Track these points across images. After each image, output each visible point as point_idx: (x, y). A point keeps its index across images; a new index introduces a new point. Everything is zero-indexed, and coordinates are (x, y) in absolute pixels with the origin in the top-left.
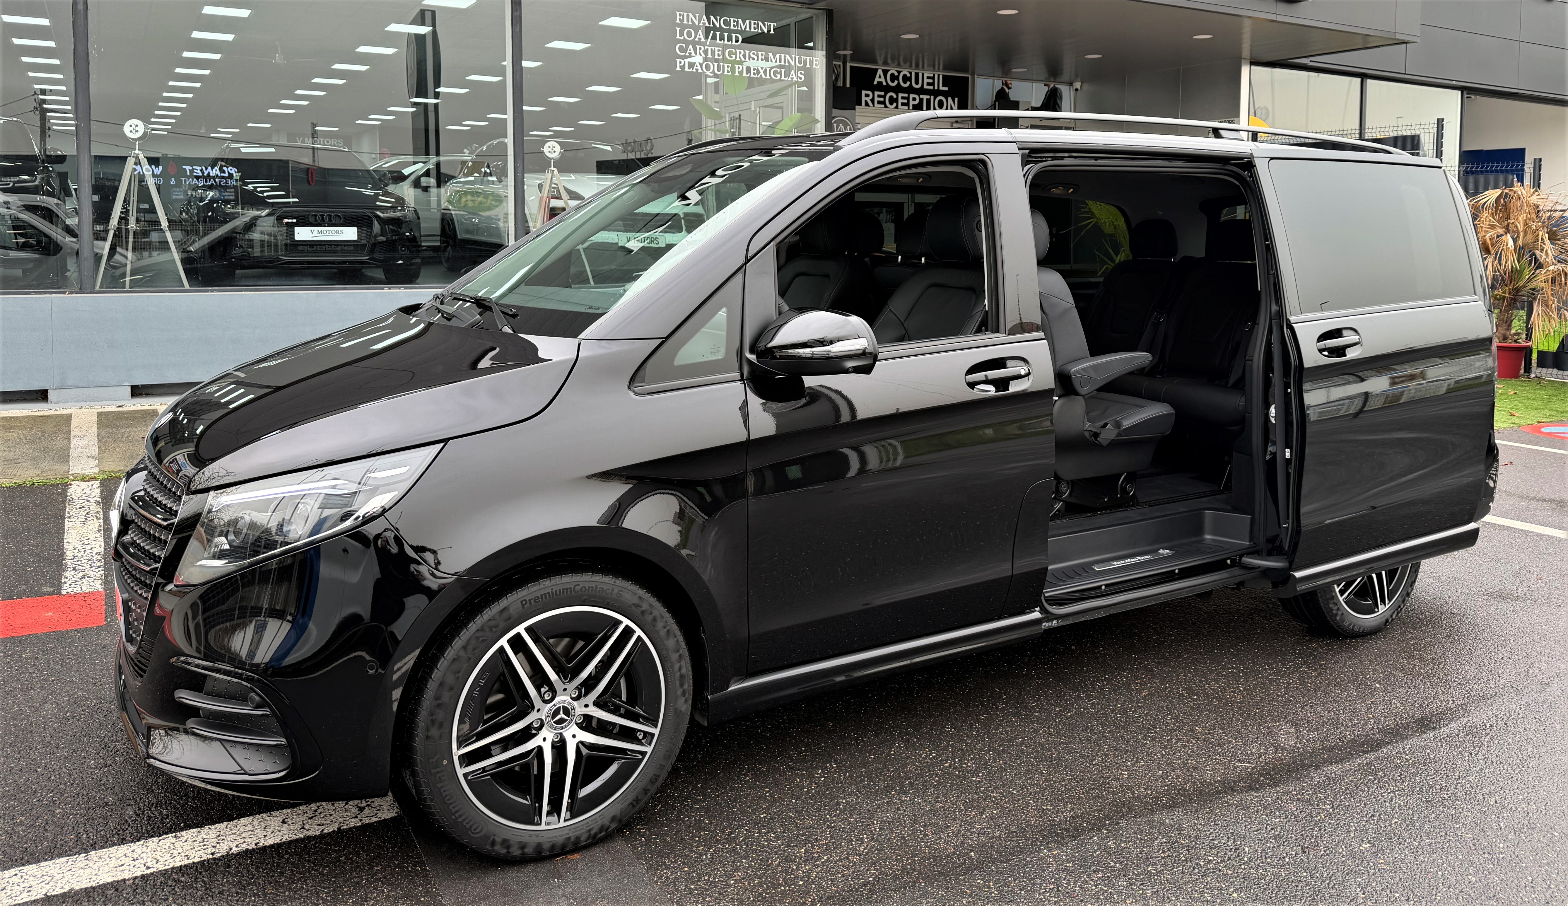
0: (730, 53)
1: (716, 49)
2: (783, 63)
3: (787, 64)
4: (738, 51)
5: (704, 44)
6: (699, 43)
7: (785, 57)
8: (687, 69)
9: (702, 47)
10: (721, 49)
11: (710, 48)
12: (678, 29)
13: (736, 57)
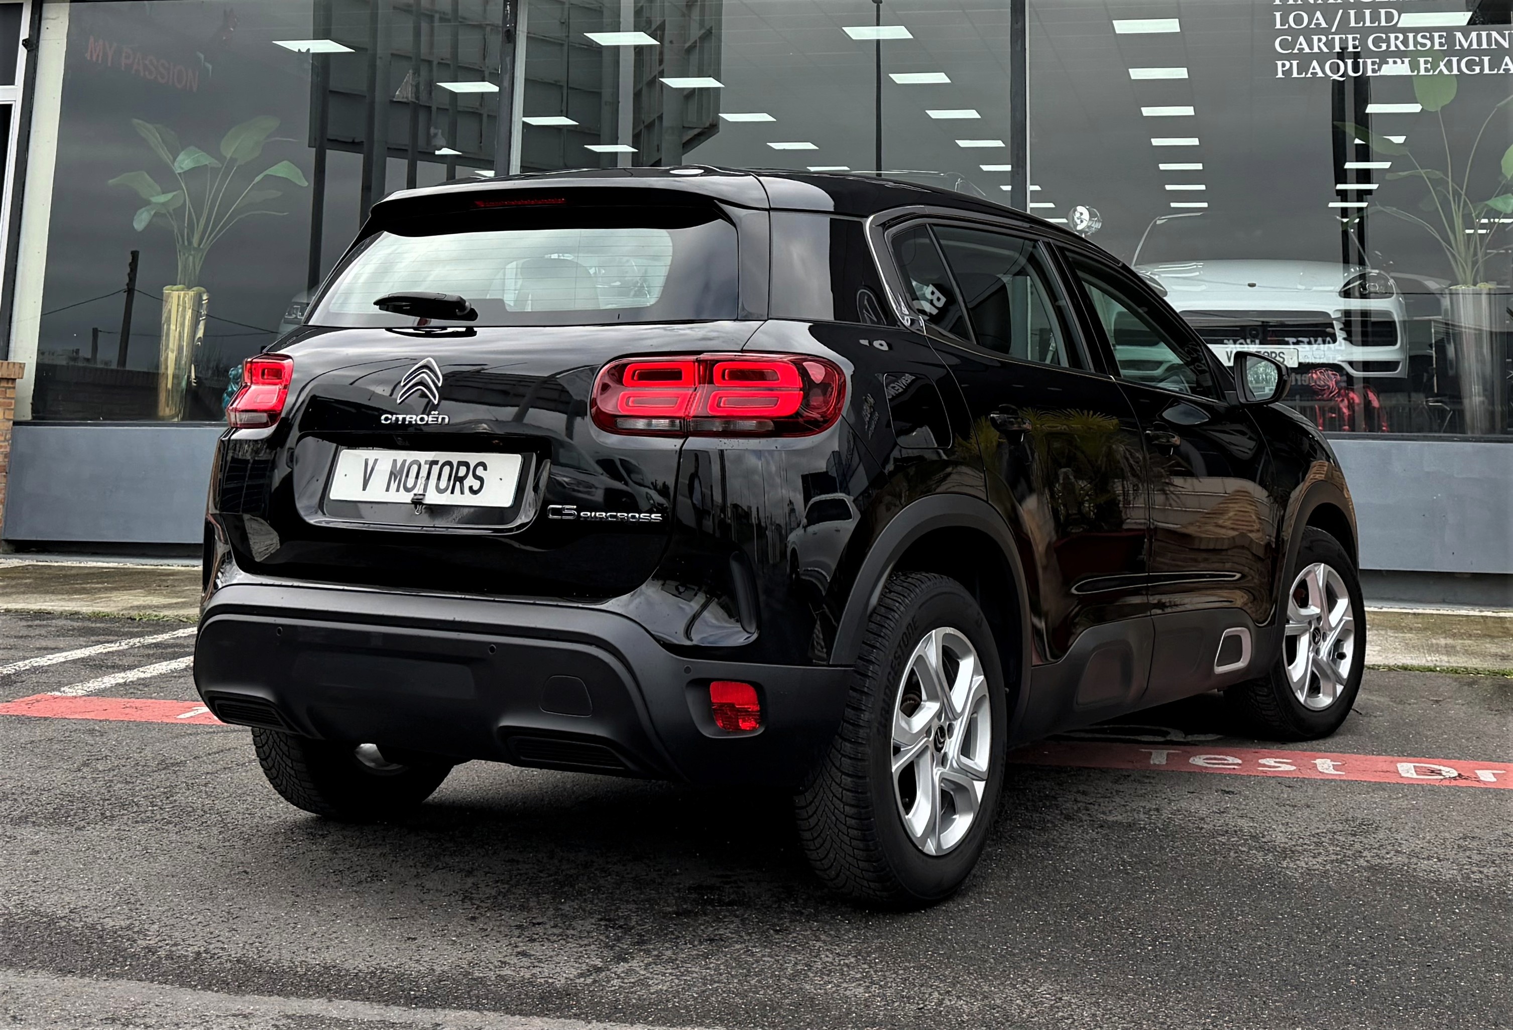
0: (1376, 42)
1: (1350, 37)
2: (1485, 46)
3: (1494, 47)
4: (1392, 36)
5: (1326, 32)
6: (1319, 30)
7: (1489, 37)
8: (1295, 75)
9: (1324, 39)
10: (1358, 36)
11: (1337, 37)
12: (1278, 15)
13: (1388, 46)
